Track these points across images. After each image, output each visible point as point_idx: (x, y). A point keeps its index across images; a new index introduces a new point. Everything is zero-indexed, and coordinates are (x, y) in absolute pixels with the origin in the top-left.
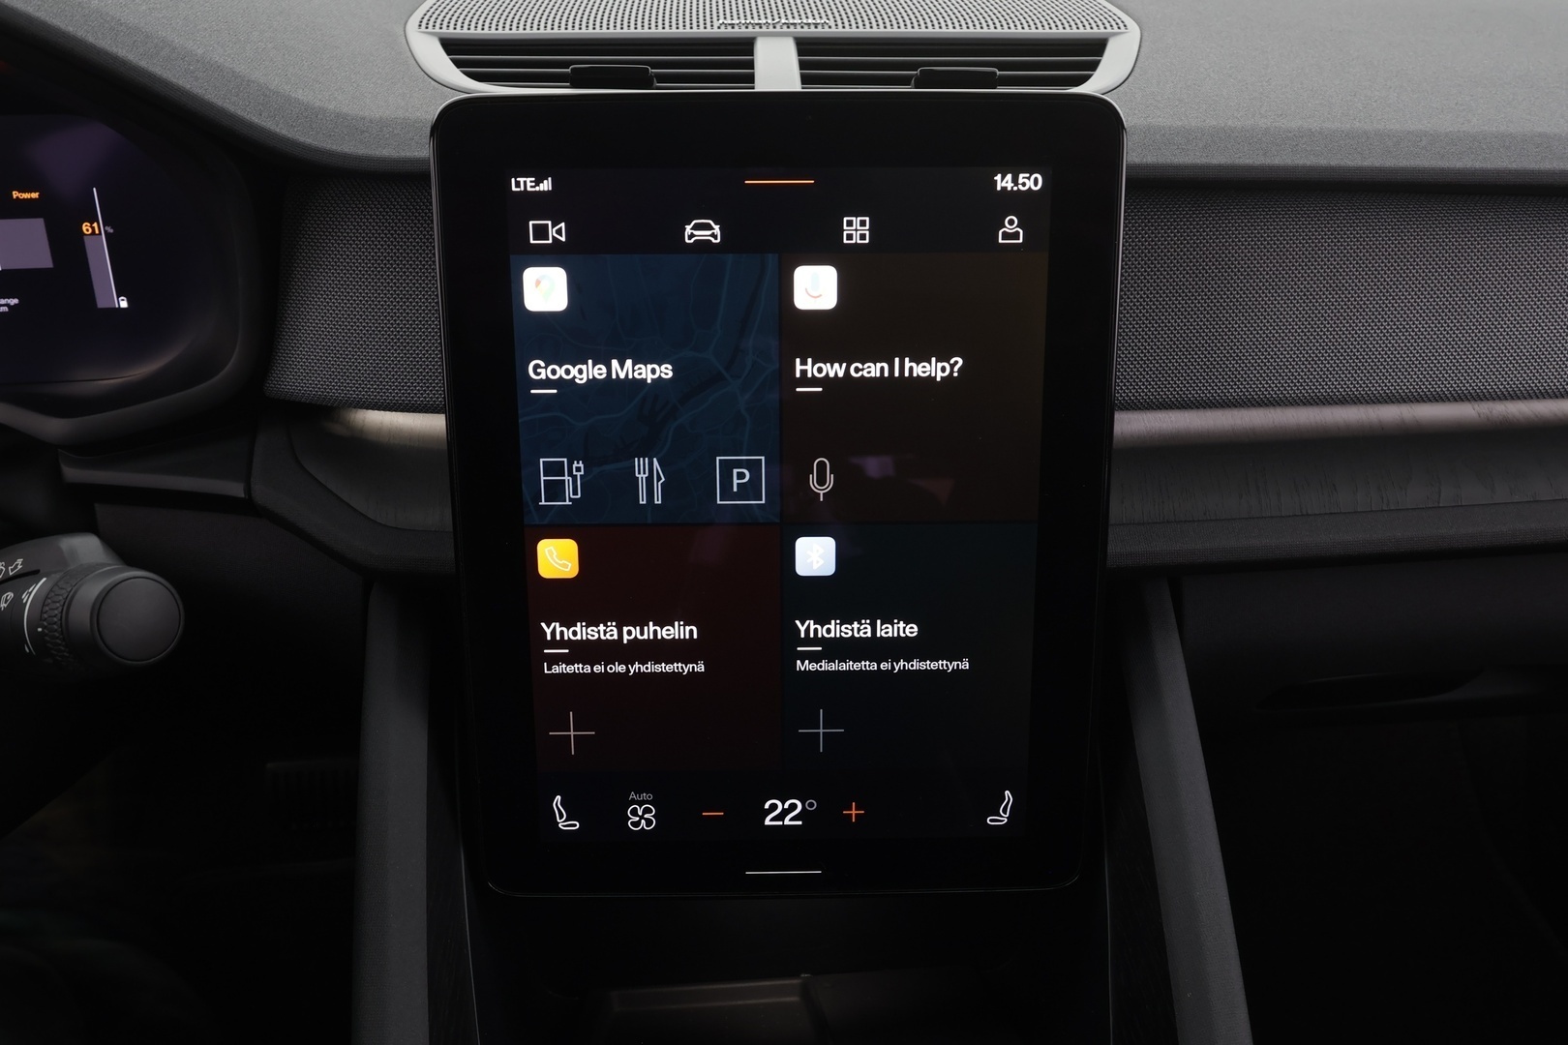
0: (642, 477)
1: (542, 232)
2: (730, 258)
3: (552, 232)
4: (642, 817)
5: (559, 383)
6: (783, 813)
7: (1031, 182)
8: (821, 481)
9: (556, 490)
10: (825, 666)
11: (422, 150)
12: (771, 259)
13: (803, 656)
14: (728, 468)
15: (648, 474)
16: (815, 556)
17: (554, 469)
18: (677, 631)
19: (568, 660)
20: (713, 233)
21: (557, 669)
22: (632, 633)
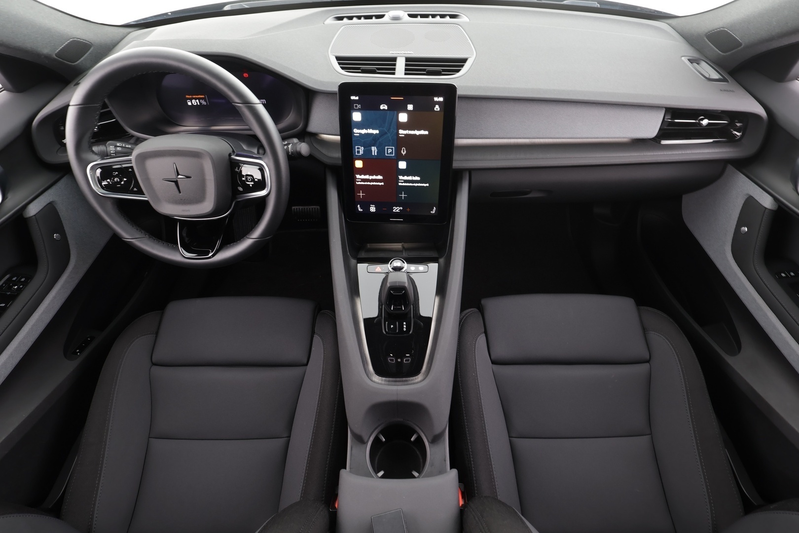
0: (373, 150)
1: (356, 106)
2: (388, 112)
3: (358, 106)
4: (373, 209)
5: (359, 133)
6: (396, 209)
7: (441, 99)
8: (404, 152)
9: (358, 152)
10: (404, 184)
11: (336, 89)
12: (396, 112)
13: (400, 182)
14: (388, 149)
15: (374, 150)
16: (402, 165)
17: (358, 148)
18: (380, 177)
19: (360, 182)
20: (386, 107)
21: (359, 183)
22: (371, 177)
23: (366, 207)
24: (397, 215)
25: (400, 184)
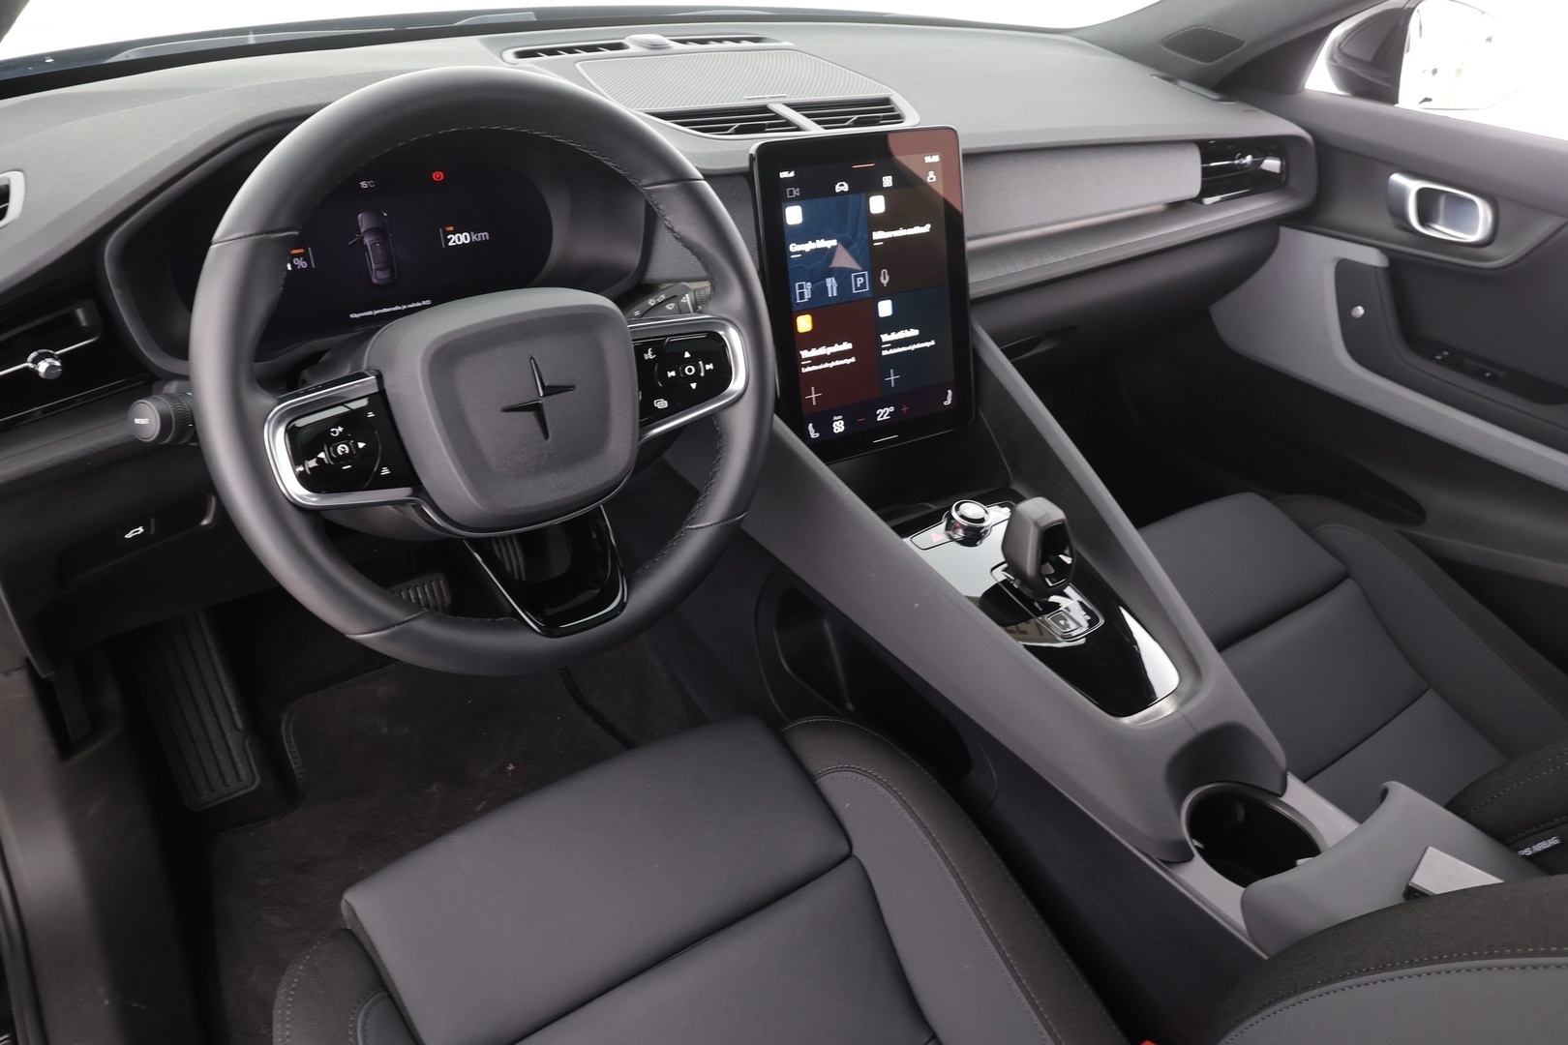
23: (825, 426)
24: (886, 427)
25: (885, 353)
